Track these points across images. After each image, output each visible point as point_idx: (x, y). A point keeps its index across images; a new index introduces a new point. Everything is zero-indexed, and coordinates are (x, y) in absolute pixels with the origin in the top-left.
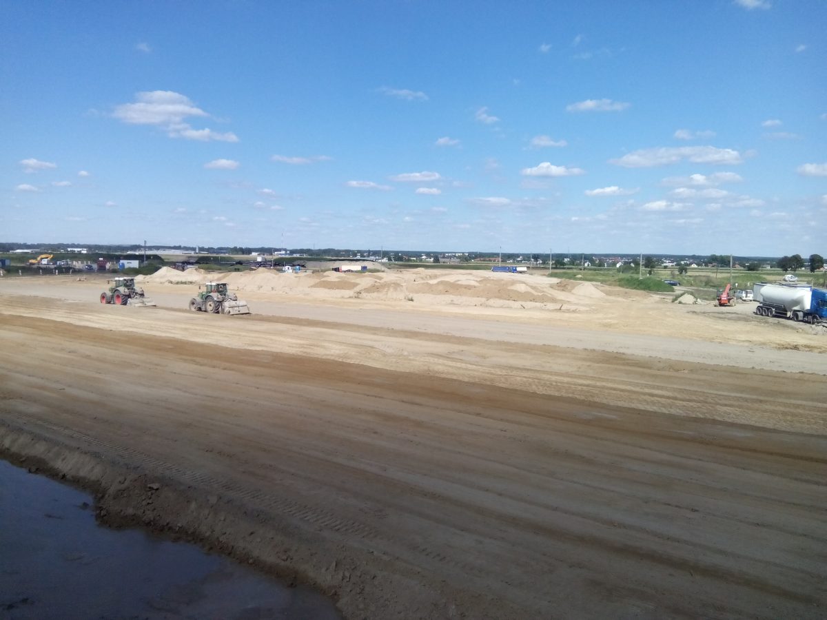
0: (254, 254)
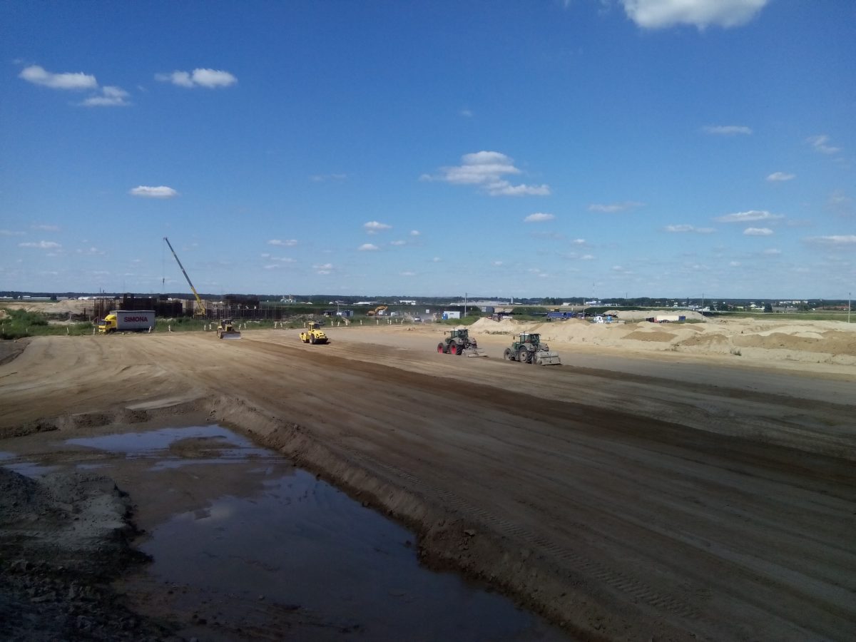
0: (565, 304)
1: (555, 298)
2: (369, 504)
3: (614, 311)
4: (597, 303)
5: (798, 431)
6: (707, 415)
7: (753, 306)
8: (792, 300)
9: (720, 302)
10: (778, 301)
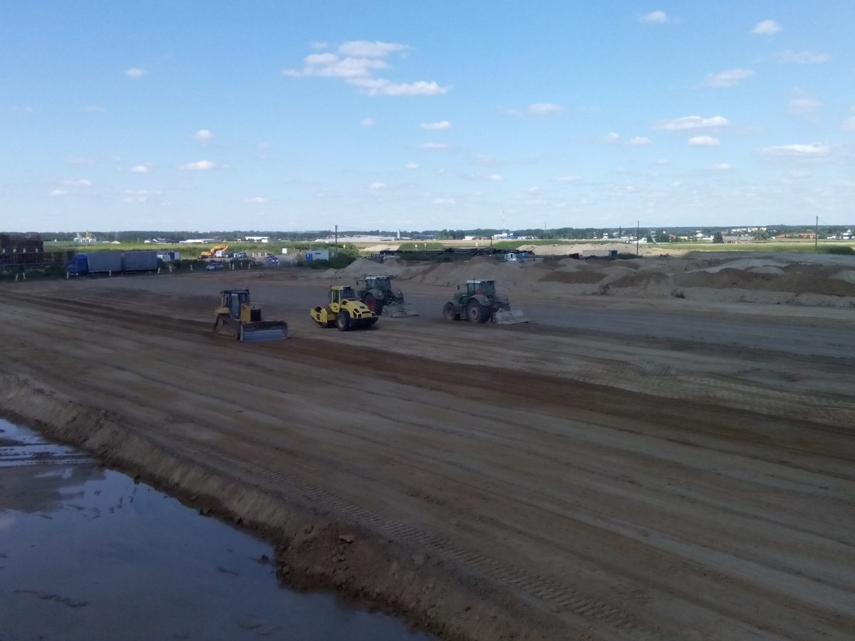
1: (455, 231)
2: (210, 511)
3: (530, 246)
4: (509, 237)
5: (754, 390)
6: (644, 374)
7: (700, 235)
8: (747, 227)
9: (659, 231)
10: (730, 228)
